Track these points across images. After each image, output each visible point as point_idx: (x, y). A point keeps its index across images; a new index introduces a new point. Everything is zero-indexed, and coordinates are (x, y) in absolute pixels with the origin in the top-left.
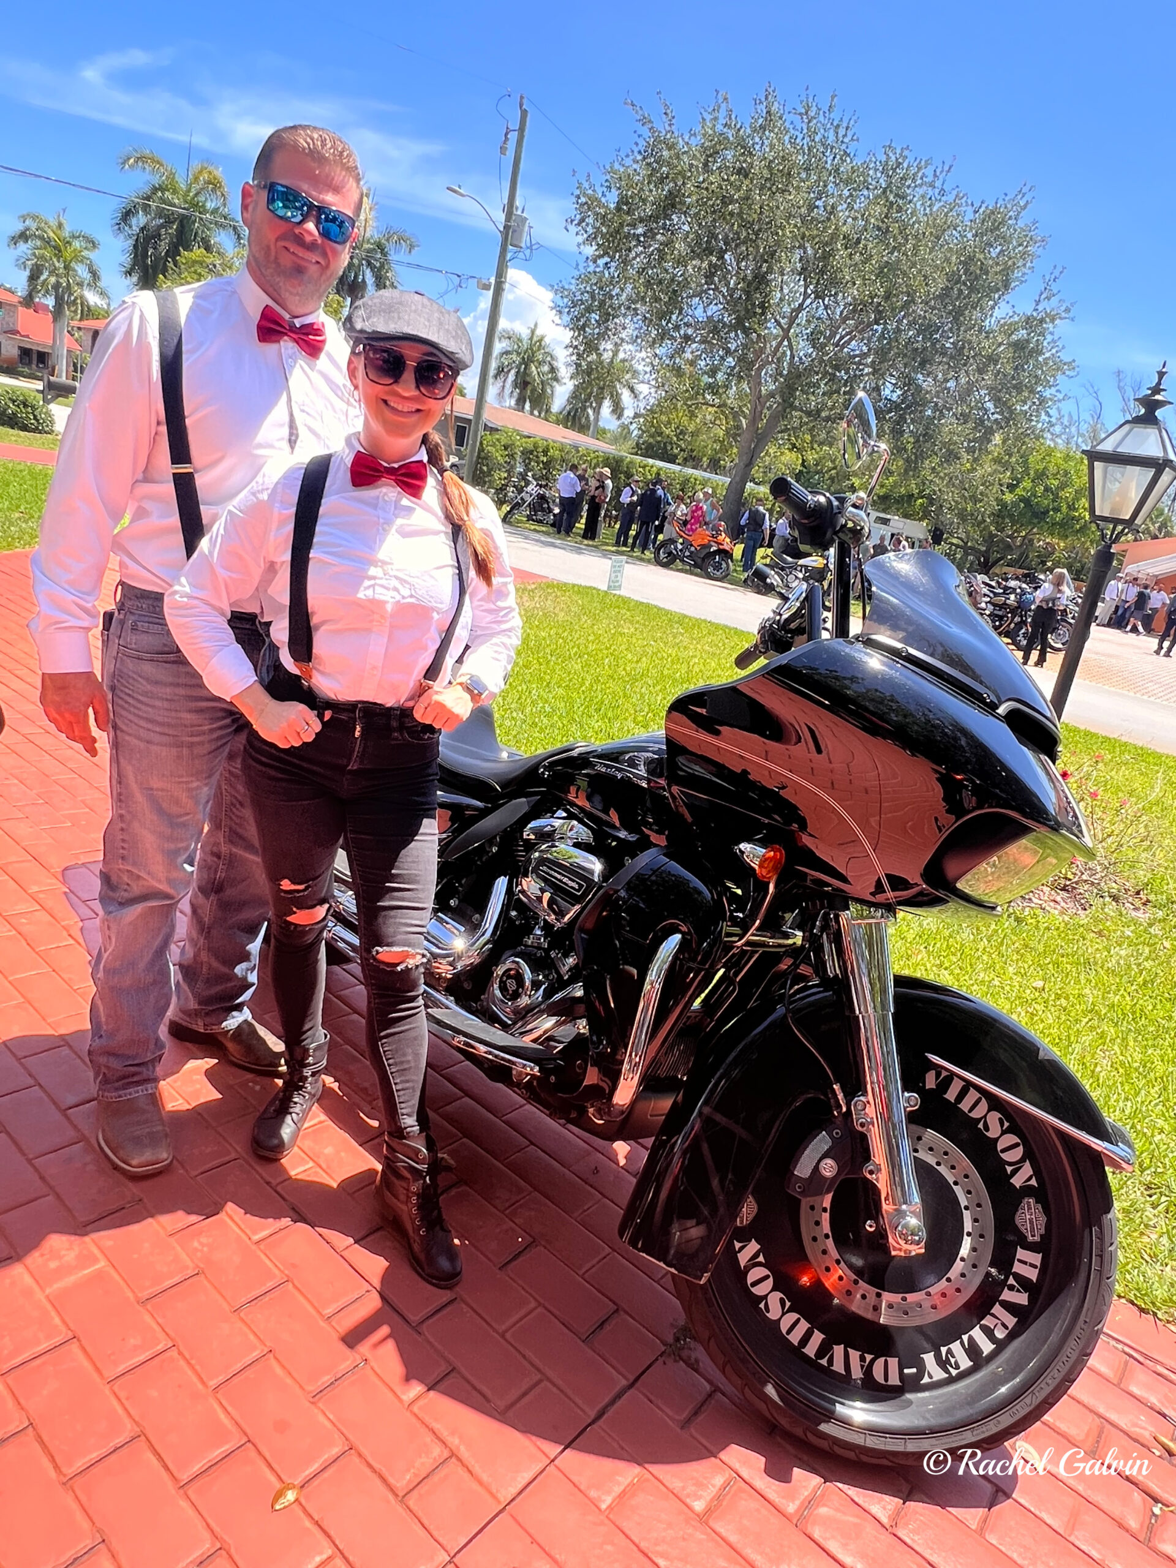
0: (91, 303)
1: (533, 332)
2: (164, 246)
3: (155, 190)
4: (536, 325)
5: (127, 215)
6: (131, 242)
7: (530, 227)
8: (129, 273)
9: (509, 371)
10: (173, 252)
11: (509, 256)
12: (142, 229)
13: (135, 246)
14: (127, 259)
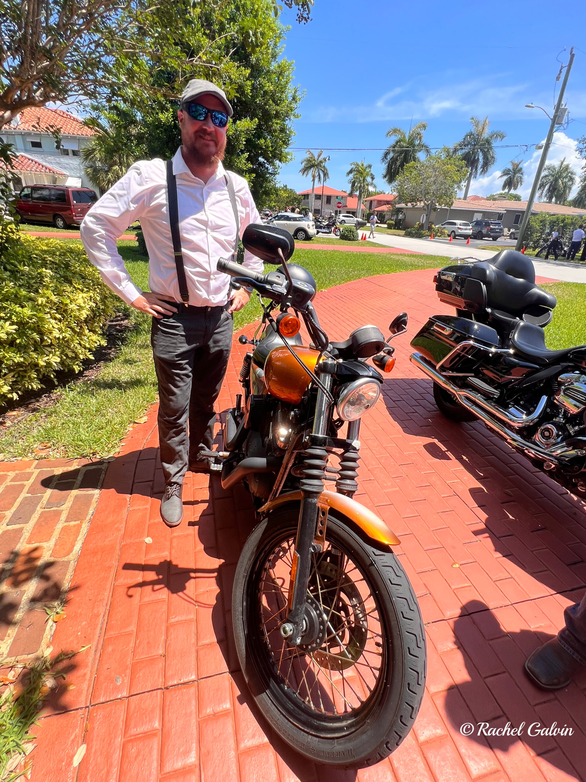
0: (370, 191)
1: (562, 163)
2: (398, 163)
3: (397, 142)
4: (564, 160)
5: (386, 154)
6: (387, 165)
7: (568, 112)
8: (385, 177)
9: (546, 185)
10: (402, 165)
11: (555, 130)
12: (391, 159)
13: (388, 166)
14: (384, 172)
